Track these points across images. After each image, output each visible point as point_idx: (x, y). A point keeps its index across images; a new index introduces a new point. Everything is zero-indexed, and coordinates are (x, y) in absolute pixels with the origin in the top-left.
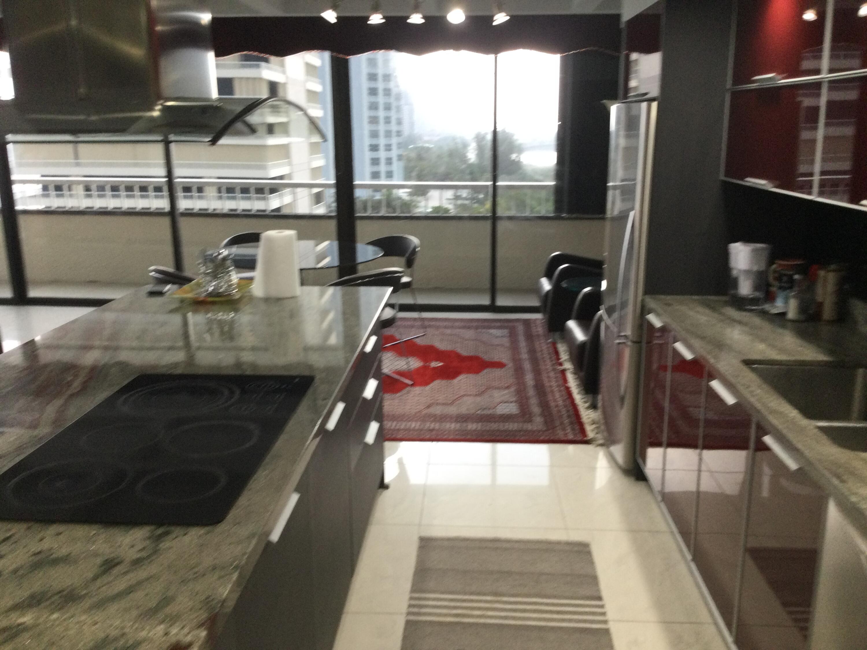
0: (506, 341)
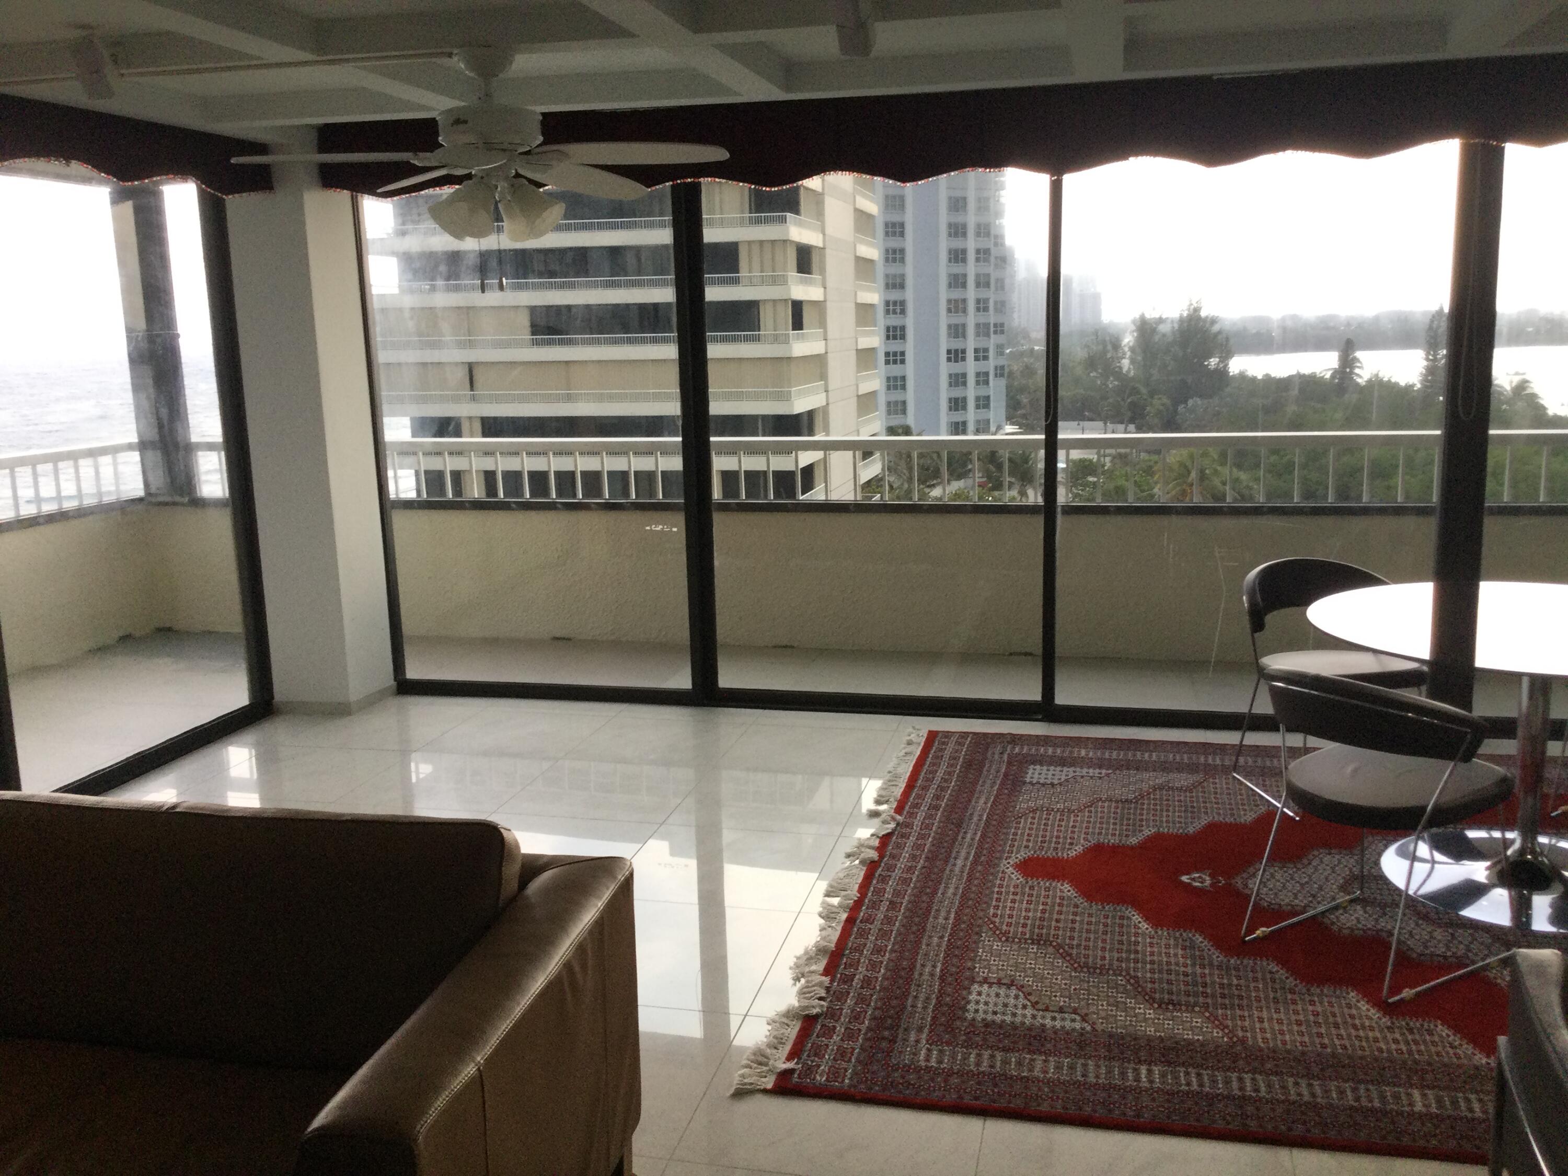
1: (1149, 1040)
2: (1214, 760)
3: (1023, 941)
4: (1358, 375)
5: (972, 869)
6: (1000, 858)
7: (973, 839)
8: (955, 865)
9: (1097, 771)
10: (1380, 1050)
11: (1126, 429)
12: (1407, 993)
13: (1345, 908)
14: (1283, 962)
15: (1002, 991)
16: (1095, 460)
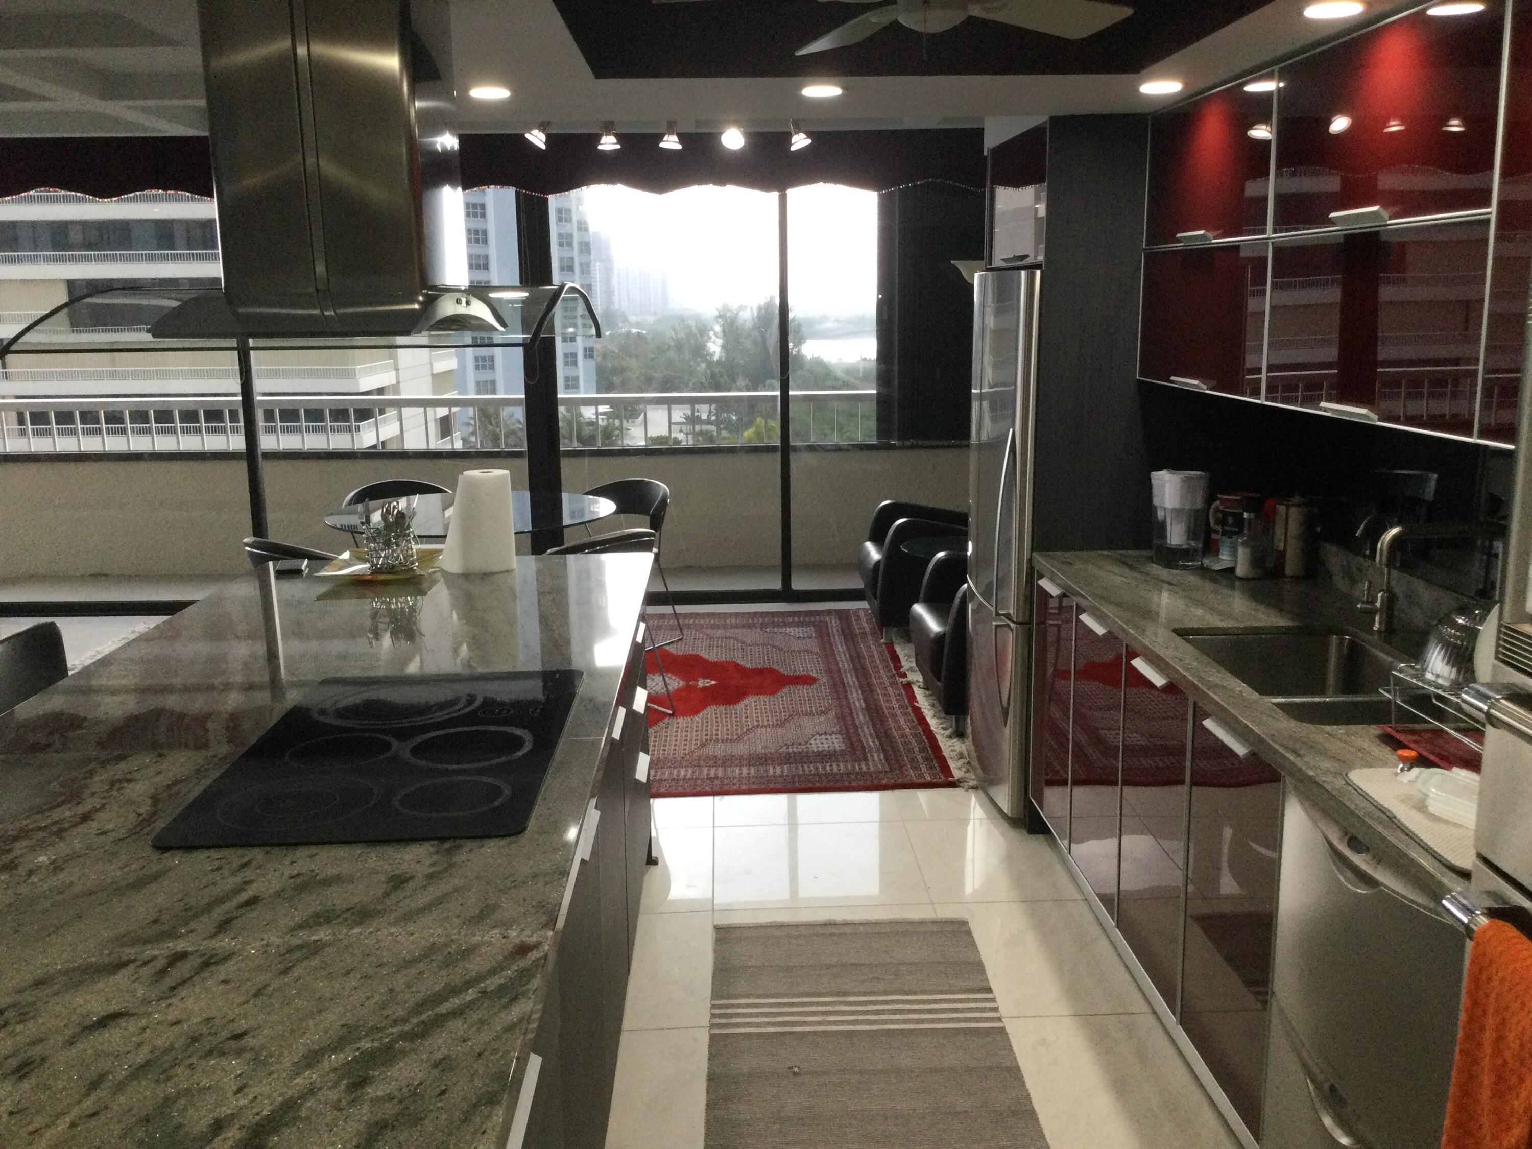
0: (813, 645)
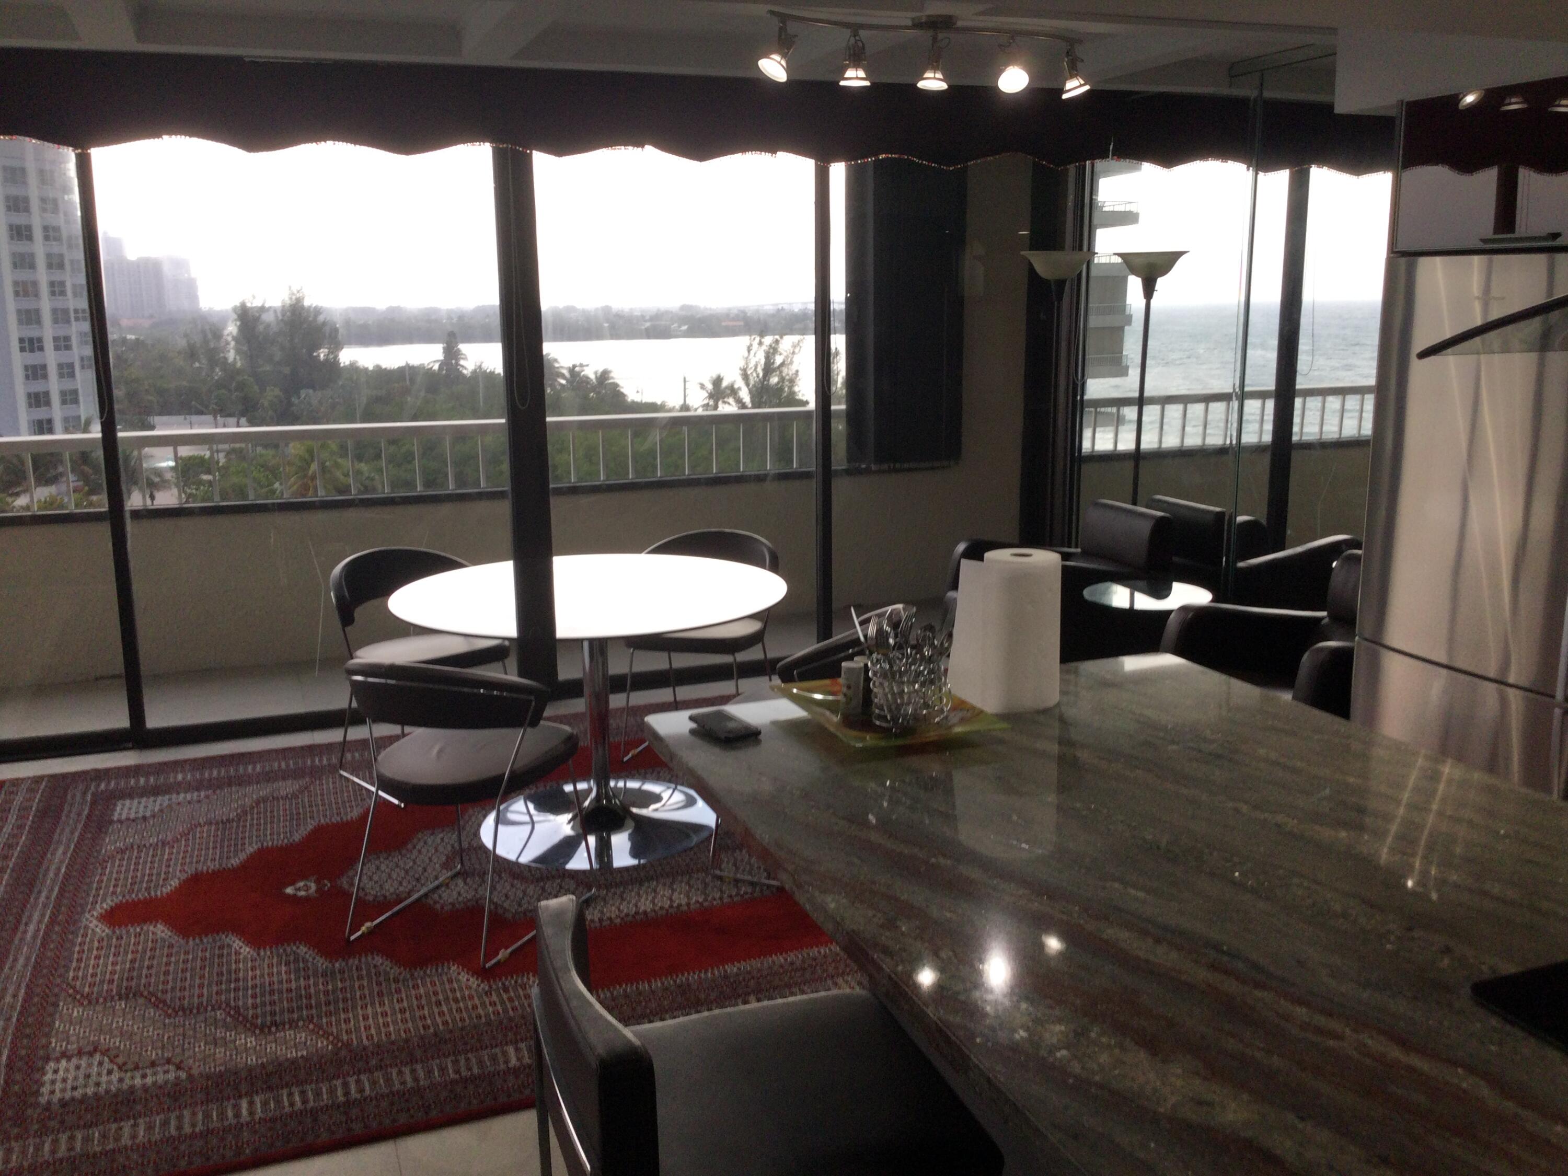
1: (250, 1070)
2: (321, 761)
3: (109, 999)
4: (462, 366)
5: (46, 934)
6: (83, 912)
7: (48, 898)
8: (25, 932)
9: (196, 794)
10: (479, 1017)
11: (238, 422)
12: (503, 954)
13: (447, 885)
14: (389, 954)
15: (83, 1062)
16: (207, 457)
